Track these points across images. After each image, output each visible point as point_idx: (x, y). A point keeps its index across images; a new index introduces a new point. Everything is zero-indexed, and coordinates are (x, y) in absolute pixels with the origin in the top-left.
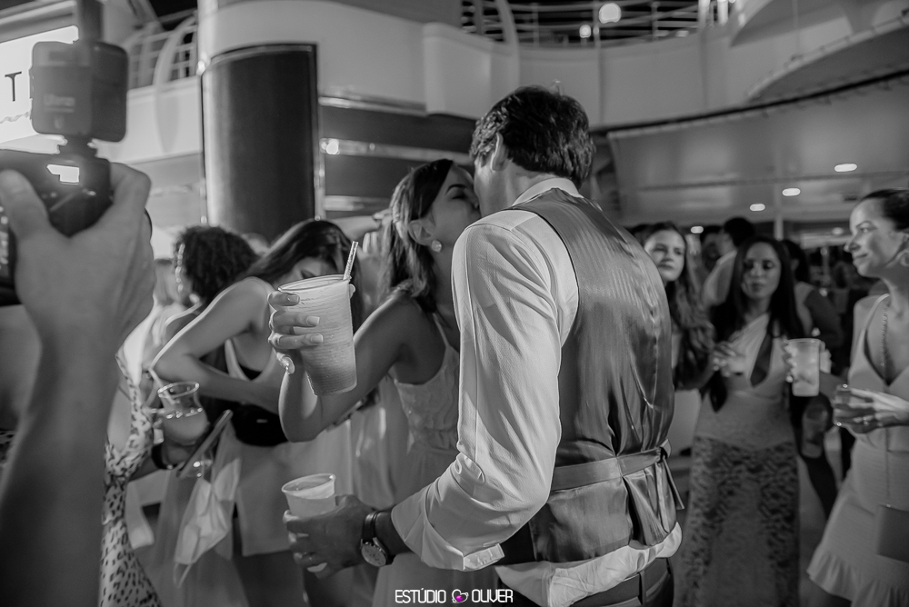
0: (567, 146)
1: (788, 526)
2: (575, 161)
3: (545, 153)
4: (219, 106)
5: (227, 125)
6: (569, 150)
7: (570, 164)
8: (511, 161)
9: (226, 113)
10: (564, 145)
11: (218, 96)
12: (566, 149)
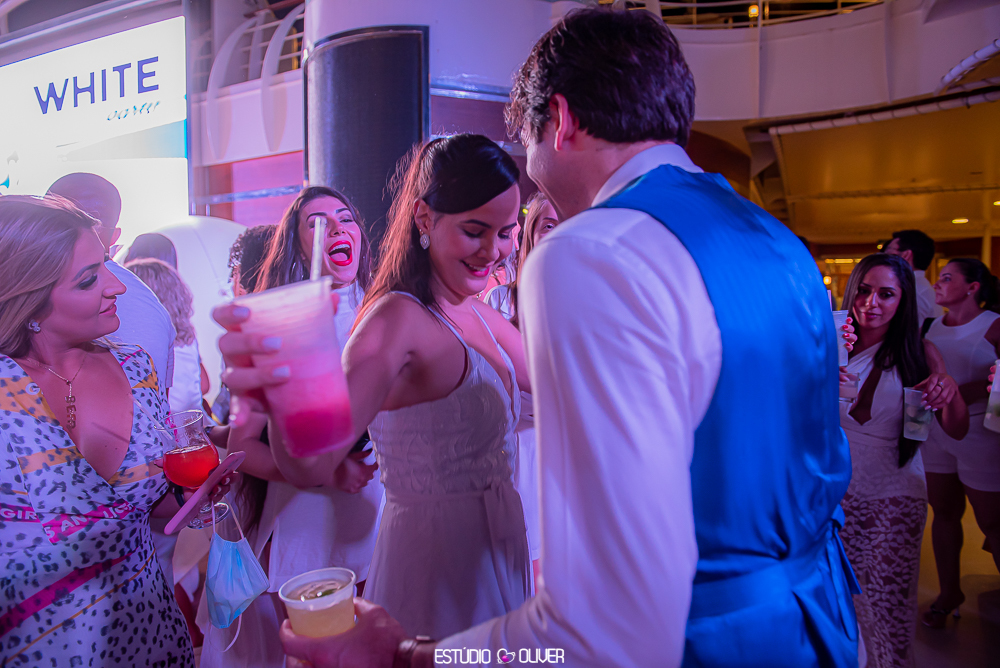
0: (663, 94)
1: (912, 540)
2: (678, 113)
3: (635, 112)
4: (322, 98)
5: (329, 119)
6: (667, 99)
7: (672, 119)
8: (584, 132)
9: (329, 107)
10: (658, 95)
11: (322, 88)
12: (663, 100)
